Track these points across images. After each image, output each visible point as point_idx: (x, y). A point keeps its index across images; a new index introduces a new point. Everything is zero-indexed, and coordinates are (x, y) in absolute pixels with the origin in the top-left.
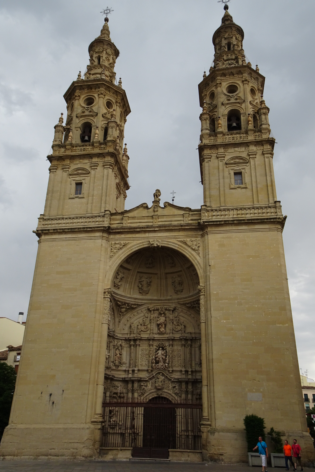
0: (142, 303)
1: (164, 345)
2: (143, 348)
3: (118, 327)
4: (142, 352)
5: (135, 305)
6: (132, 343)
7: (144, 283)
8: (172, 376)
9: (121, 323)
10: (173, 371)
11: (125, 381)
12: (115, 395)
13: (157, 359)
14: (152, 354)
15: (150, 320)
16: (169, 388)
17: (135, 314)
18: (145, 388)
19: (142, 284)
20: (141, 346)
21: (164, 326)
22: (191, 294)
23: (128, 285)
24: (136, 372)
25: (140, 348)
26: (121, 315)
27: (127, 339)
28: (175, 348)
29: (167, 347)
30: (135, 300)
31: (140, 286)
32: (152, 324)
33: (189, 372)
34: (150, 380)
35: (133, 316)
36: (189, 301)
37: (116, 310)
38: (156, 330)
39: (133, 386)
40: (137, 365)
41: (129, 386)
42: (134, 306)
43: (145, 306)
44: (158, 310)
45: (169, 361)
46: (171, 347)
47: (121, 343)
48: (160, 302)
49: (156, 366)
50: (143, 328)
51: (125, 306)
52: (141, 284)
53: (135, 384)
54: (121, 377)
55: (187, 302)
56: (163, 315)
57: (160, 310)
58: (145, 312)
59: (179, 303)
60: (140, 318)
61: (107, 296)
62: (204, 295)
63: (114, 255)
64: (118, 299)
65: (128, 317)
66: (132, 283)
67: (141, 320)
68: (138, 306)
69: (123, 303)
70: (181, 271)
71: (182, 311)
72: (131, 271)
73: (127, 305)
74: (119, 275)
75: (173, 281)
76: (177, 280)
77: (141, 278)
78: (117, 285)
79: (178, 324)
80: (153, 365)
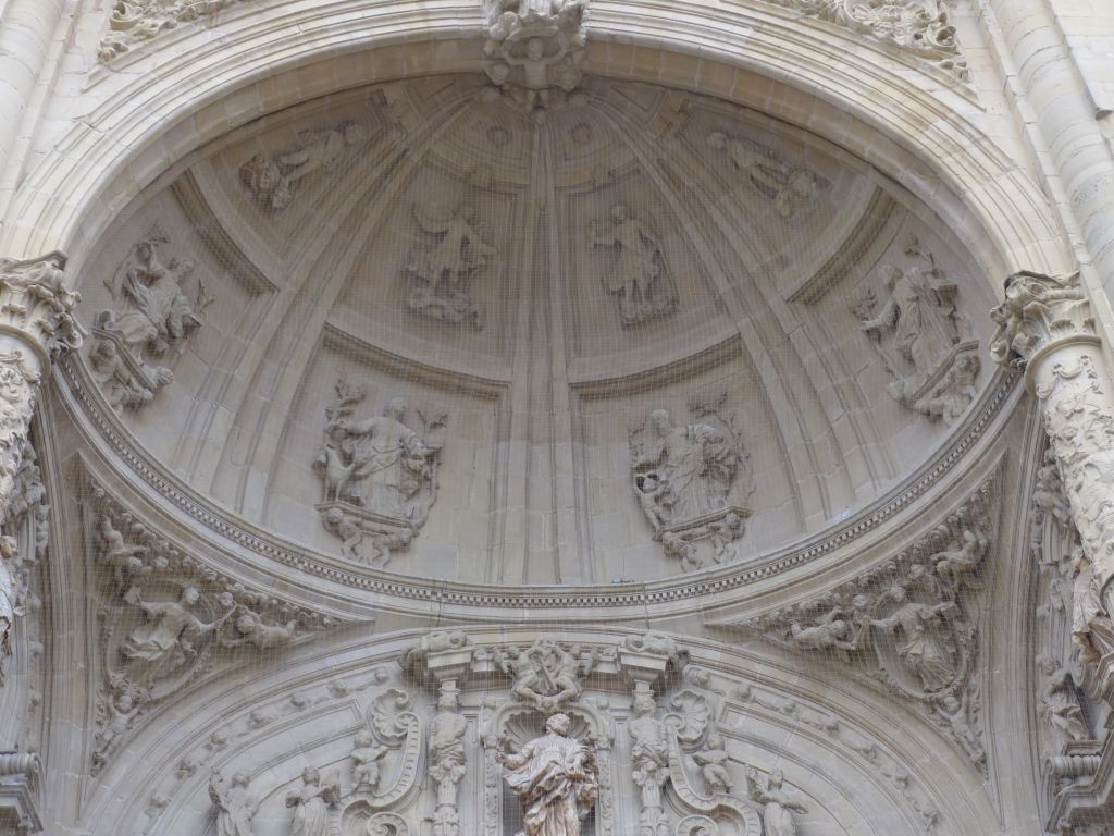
0: (346, 603)
3: (77, 817)
7: (378, 452)
9: (108, 788)
15: (431, 756)
17: (269, 711)
19: (359, 457)
21: (572, 814)
22: (841, 515)
23: (224, 418)
30: (279, 569)
31: (338, 470)
32: (447, 794)
35: (241, 726)
36: (825, 590)
37: (78, 625)
43: (374, 651)
44: (503, 678)
48: (527, 614)
51: (174, 608)
52: (347, 459)
55: (805, 599)
56: (558, 721)
58: (381, 699)
59: (714, 628)
60: (323, 742)
61: (15, 324)
62: (1097, 343)
63: (138, 51)
64: (115, 493)
65: (194, 737)
66: (262, 419)
67: (330, 762)
68: (305, 636)
69: (161, 562)
70: (732, 350)
71: (745, 697)
72: (265, 297)
73: (192, 594)
74: (151, 280)
75: (641, 459)
76: (685, 438)
77: (352, 402)
78: (128, 363)
79: (724, 802)
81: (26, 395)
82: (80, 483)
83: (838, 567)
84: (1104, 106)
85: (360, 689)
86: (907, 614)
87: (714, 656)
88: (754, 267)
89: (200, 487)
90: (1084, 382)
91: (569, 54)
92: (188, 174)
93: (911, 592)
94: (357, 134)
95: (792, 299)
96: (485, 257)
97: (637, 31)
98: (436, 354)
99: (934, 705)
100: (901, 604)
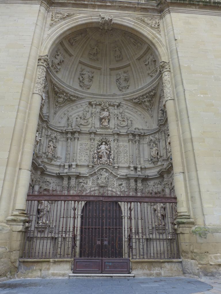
0: (82, 96)
1: (108, 140)
2: (82, 142)
3: (53, 119)
4: (81, 146)
5: (74, 96)
6: (69, 135)
7: (86, 76)
8: (118, 173)
9: (56, 116)
10: (118, 167)
11: (60, 177)
13: (100, 154)
14: (94, 148)
15: (92, 114)
16: (114, 186)
17: (74, 108)
18: (85, 185)
19: (83, 77)
20: (80, 140)
21: (107, 120)
22: (140, 87)
23: (67, 72)
24: (74, 167)
25: (79, 142)
27: (63, 131)
28: (121, 143)
29: (111, 142)
30: (75, 91)
31: (81, 79)
32: (94, 118)
33: (139, 168)
34: (91, 177)
35: (71, 109)
36: (137, 96)
37: (52, 98)
38: (98, 124)
39: (69, 183)
40: (75, 159)
41: (64, 182)
42: (74, 99)
43: (86, 101)
44: (100, 105)
45: (114, 157)
46: (116, 142)
47: (55, 135)
48: (103, 97)
49: (99, 162)
50: (83, 122)
51: (63, 96)
52: (82, 77)
53: (73, 181)
54: (55, 172)
55: (135, 97)
56: (106, 110)
57: (103, 105)
58: (86, 107)
59: (124, 100)
60: (80, 111)
61: (43, 64)
62: (170, 71)
63: (55, 24)
64: (55, 83)
65: (66, 110)
66: (72, 72)
67: (81, 114)
68: (78, 99)
69: (61, 91)
70: (129, 65)
71: (127, 108)
72: (72, 56)
73: (65, 94)
74: (58, 55)
75: (117, 78)
76: (123, 76)
77: (83, 70)
78: (56, 66)
79: (124, 120)
80: (95, 160)
81: (45, 73)
82: (51, 82)
83: (139, 93)
84: (176, 39)
85: (84, 105)
86: (146, 99)
87: (124, 103)
88: (132, 55)
89: (65, 82)
90: (168, 76)
91: (110, 25)
92: (62, 41)
93: (147, 97)
94: (83, 35)
95: (137, 59)
96: (99, 51)
97: (119, 22)
98: (93, 64)
99: (148, 110)
100: (145, 98)
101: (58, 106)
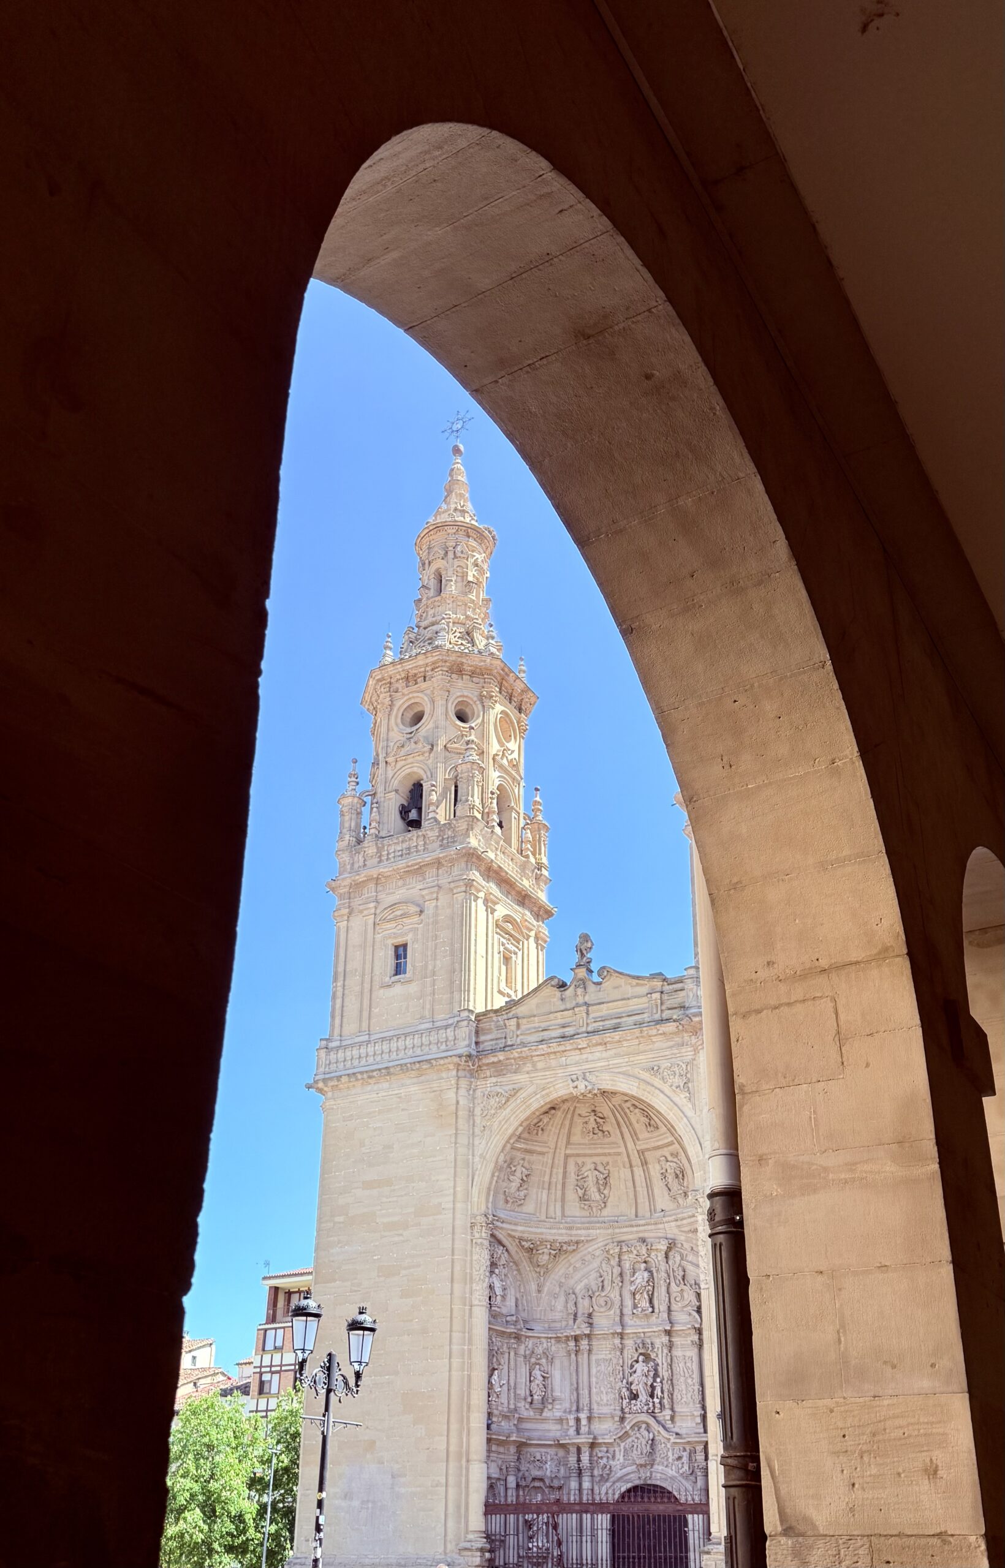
0: (589, 1235)
1: (650, 1349)
2: (600, 1356)
3: (538, 1305)
5: (570, 1243)
7: (590, 1182)
9: (543, 1295)
10: (673, 1416)
11: (561, 1447)
12: (537, 1484)
13: (633, 1387)
15: (613, 1281)
16: (667, 1460)
17: (577, 1265)
19: (585, 1186)
23: (545, 1192)
26: (540, 1273)
27: (560, 1335)
28: (679, 1353)
29: (657, 1351)
30: (569, 1232)
31: (581, 1193)
32: (618, 1291)
34: (622, 1442)
35: (571, 1269)
37: (525, 1262)
39: (579, 1460)
40: (585, 1404)
41: (569, 1459)
42: (570, 1248)
43: (599, 1244)
44: (631, 1251)
45: (662, 1392)
46: (665, 1351)
47: (544, 1347)
49: (632, 1405)
50: (597, 1305)
51: (545, 1251)
53: (584, 1454)
54: (551, 1434)
56: (643, 1266)
57: (635, 1252)
58: (603, 1259)
61: (479, 1235)
64: (520, 1235)
65: (561, 1275)
68: (582, 1244)
69: (538, 1243)
72: (547, 1154)
73: (549, 1246)
76: (670, 1167)
79: (683, 1288)
80: (625, 1402)
82: (512, 1236)
87: (682, 1238)
92: (513, 1145)
98: (600, 1149)
101: (542, 1274)
